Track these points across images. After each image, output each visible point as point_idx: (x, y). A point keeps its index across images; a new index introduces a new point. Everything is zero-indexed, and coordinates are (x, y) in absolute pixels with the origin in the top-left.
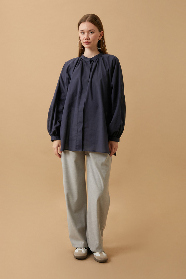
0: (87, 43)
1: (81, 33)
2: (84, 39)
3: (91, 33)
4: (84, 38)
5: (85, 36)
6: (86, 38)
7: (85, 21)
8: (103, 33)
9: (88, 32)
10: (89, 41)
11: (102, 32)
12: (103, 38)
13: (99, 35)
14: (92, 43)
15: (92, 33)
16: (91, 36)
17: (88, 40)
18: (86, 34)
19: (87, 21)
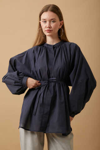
1: (43, 21)
2: (46, 27)
3: (53, 21)
5: (47, 24)
6: (47, 26)
7: (47, 11)
8: (63, 22)
9: (50, 22)
10: (50, 29)
11: (62, 21)
12: (63, 27)
13: (60, 24)
14: (53, 31)
15: (54, 22)
16: (53, 25)
17: (49, 28)
18: (48, 22)
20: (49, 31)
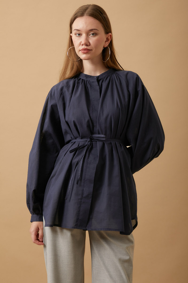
0: (85, 51)
1: (76, 34)
2: (80, 44)
3: (93, 34)
4: (81, 42)
5: (83, 39)
6: (83, 42)
7: (82, 15)
8: (111, 36)
9: (88, 34)
10: (88, 48)
11: (110, 34)
12: (111, 44)
13: (105, 39)
14: (94, 51)
15: (95, 34)
16: (92, 40)
17: (87, 45)
18: (84, 35)
19: (85, 14)
20: (87, 51)
